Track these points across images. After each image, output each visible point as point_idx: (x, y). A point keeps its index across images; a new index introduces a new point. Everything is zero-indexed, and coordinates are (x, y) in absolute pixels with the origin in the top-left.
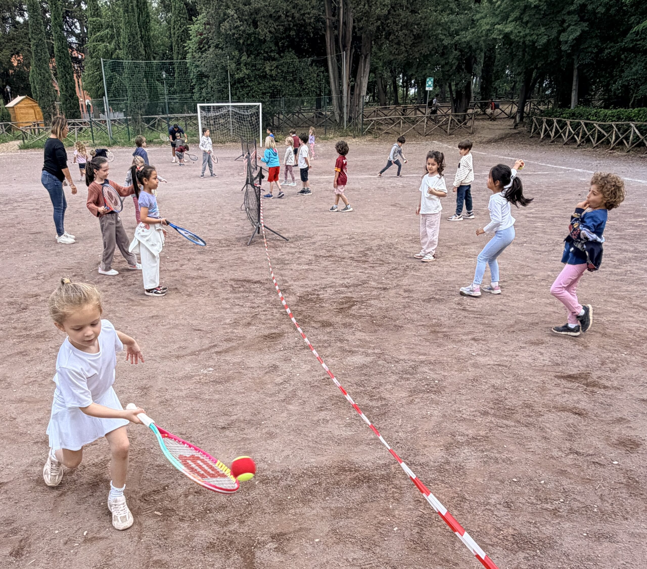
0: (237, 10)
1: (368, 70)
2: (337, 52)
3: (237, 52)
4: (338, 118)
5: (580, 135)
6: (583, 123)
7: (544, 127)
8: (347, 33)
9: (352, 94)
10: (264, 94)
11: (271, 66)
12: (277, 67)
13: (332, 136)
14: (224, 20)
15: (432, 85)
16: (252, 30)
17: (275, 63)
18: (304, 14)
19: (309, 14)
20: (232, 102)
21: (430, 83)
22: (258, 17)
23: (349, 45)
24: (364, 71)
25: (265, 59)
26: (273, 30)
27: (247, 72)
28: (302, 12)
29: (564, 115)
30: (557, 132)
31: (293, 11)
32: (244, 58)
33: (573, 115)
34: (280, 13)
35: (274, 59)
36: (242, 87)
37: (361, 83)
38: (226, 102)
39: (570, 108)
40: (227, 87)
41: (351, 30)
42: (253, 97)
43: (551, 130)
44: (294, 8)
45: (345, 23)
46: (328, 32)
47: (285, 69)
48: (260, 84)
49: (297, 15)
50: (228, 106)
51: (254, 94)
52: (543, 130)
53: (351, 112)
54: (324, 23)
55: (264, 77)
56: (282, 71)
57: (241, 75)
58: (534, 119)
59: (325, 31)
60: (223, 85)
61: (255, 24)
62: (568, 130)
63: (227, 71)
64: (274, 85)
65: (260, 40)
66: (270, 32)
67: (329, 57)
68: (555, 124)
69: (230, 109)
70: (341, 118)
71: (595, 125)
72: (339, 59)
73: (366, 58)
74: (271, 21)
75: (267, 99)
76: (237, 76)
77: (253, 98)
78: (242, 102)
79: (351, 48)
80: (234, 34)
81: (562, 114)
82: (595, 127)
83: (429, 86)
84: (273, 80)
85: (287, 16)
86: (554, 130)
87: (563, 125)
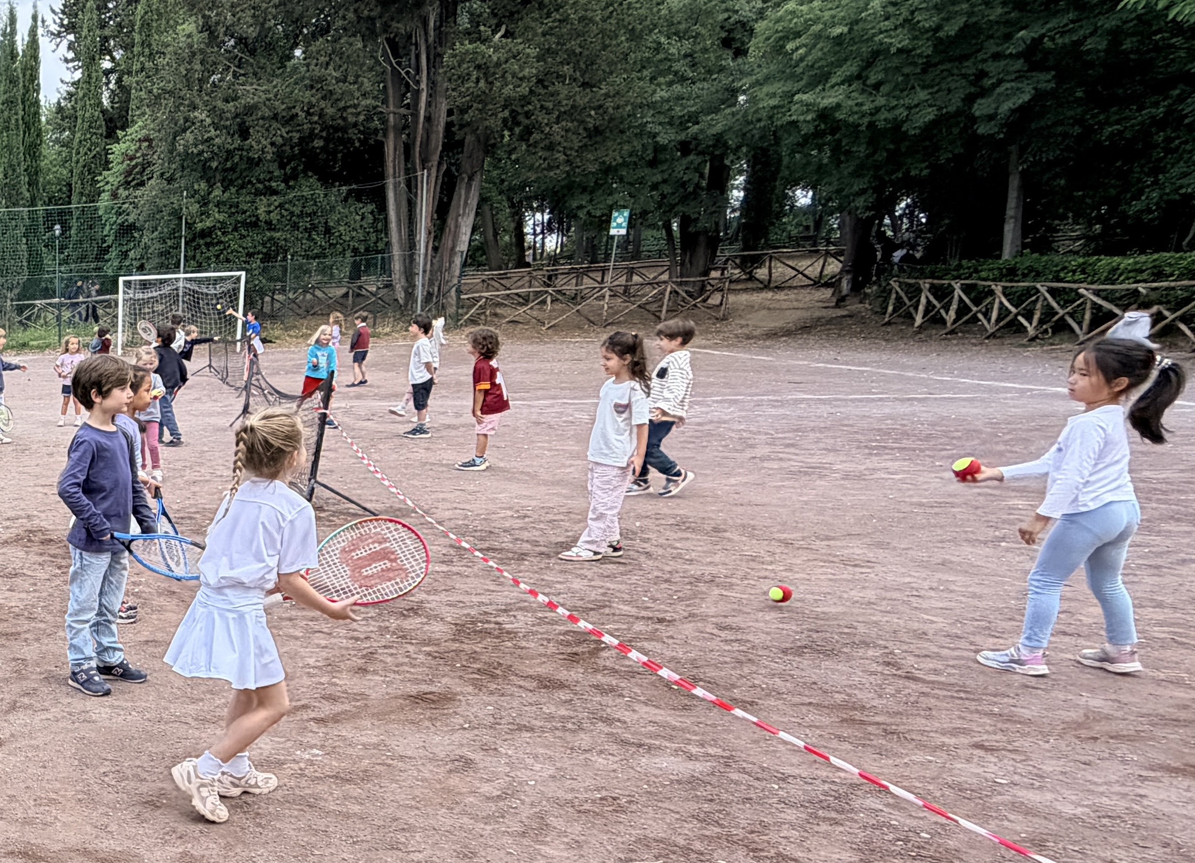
0: (212, 111)
1: (474, 202)
2: (407, 171)
3: (203, 185)
4: (401, 296)
5: (1036, 317)
6: (1043, 290)
7: (923, 300)
8: (433, 137)
9: (436, 249)
10: (250, 255)
11: (269, 205)
12: (281, 206)
13: (387, 330)
14: (184, 130)
15: (625, 224)
16: (238, 142)
17: (276, 200)
18: (345, 108)
19: (355, 106)
20: (185, 272)
21: (620, 220)
22: (249, 120)
23: (435, 158)
24: (466, 203)
25: (258, 193)
26: (279, 140)
27: (221, 217)
28: (342, 104)
29: (984, 274)
30: (963, 309)
31: (322, 104)
32: (217, 192)
33: (1011, 273)
34: (297, 110)
35: (275, 192)
36: (208, 245)
37: (457, 226)
38: (174, 272)
39: (999, 257)
40: (178, 247)
41: (441, 128)
42: (228, 261)
43: (947, 309)
44: (324, 98)
45: (428, 119)
46: (391, 136)
47: (297, 211)
48: (243, 237)
49: (330, 111)
50: (177, 280)
51: (231, 257)
52: (921, 308)
53: (431, 283)
54: (384, 121)
55: (255, 225)
56: (292, 214)
57: (208, 223)
58: (896, 286)
59: (385, 135)
60: (170, 243)
61: (244, 133)
62: (996, 306)
63: (180, 218)
64: (271, 239)
65: (250, 160)
66: (273, 144)
67: (390, 182)
68: (958, 292)
69: (181, 284)
70: (410, 294)
71: (1082, 291)
72: (411, 185)
73: (471, 179)
74: (275, 125)
75: (256, 263)
76: (199, 226)
77: (227, 263)
78: (206, 271)
79: (440, 164)
80: (201, 153)
81: (977, 271)
82: (1082, 296)
83: (619, 226)
84: (269, 229)
85: (308, 113)
86: (954, 306)
87: (980, 295)
